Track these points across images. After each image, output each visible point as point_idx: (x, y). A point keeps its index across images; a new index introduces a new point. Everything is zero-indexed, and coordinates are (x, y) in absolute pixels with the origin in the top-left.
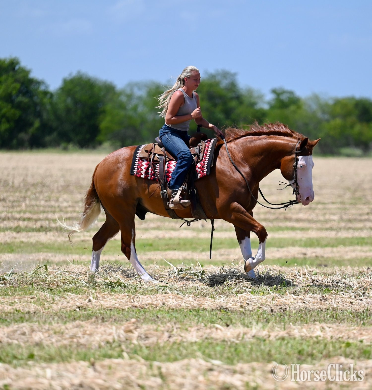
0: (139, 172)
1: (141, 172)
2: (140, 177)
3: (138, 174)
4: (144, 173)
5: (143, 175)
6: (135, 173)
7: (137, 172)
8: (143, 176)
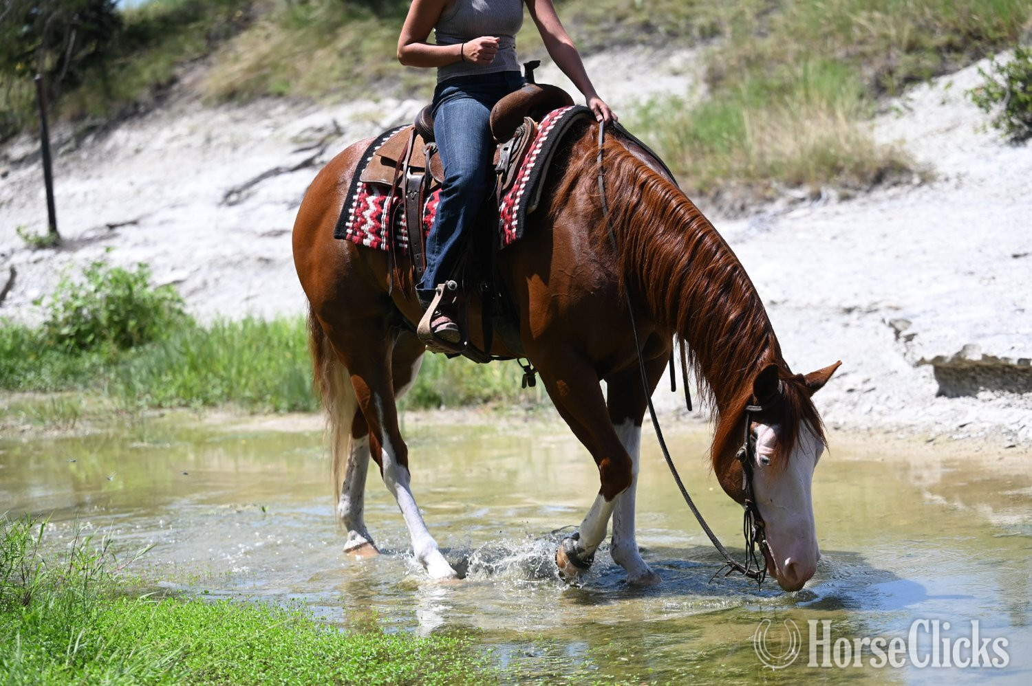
0: (357, 228)
1: (362, 228)
2: (360, 245)
3: (356, 235)
4: (370, 231)
5: (366, 237)
6: (349, 231)
7: (353, 228)
8: (366, 242)
